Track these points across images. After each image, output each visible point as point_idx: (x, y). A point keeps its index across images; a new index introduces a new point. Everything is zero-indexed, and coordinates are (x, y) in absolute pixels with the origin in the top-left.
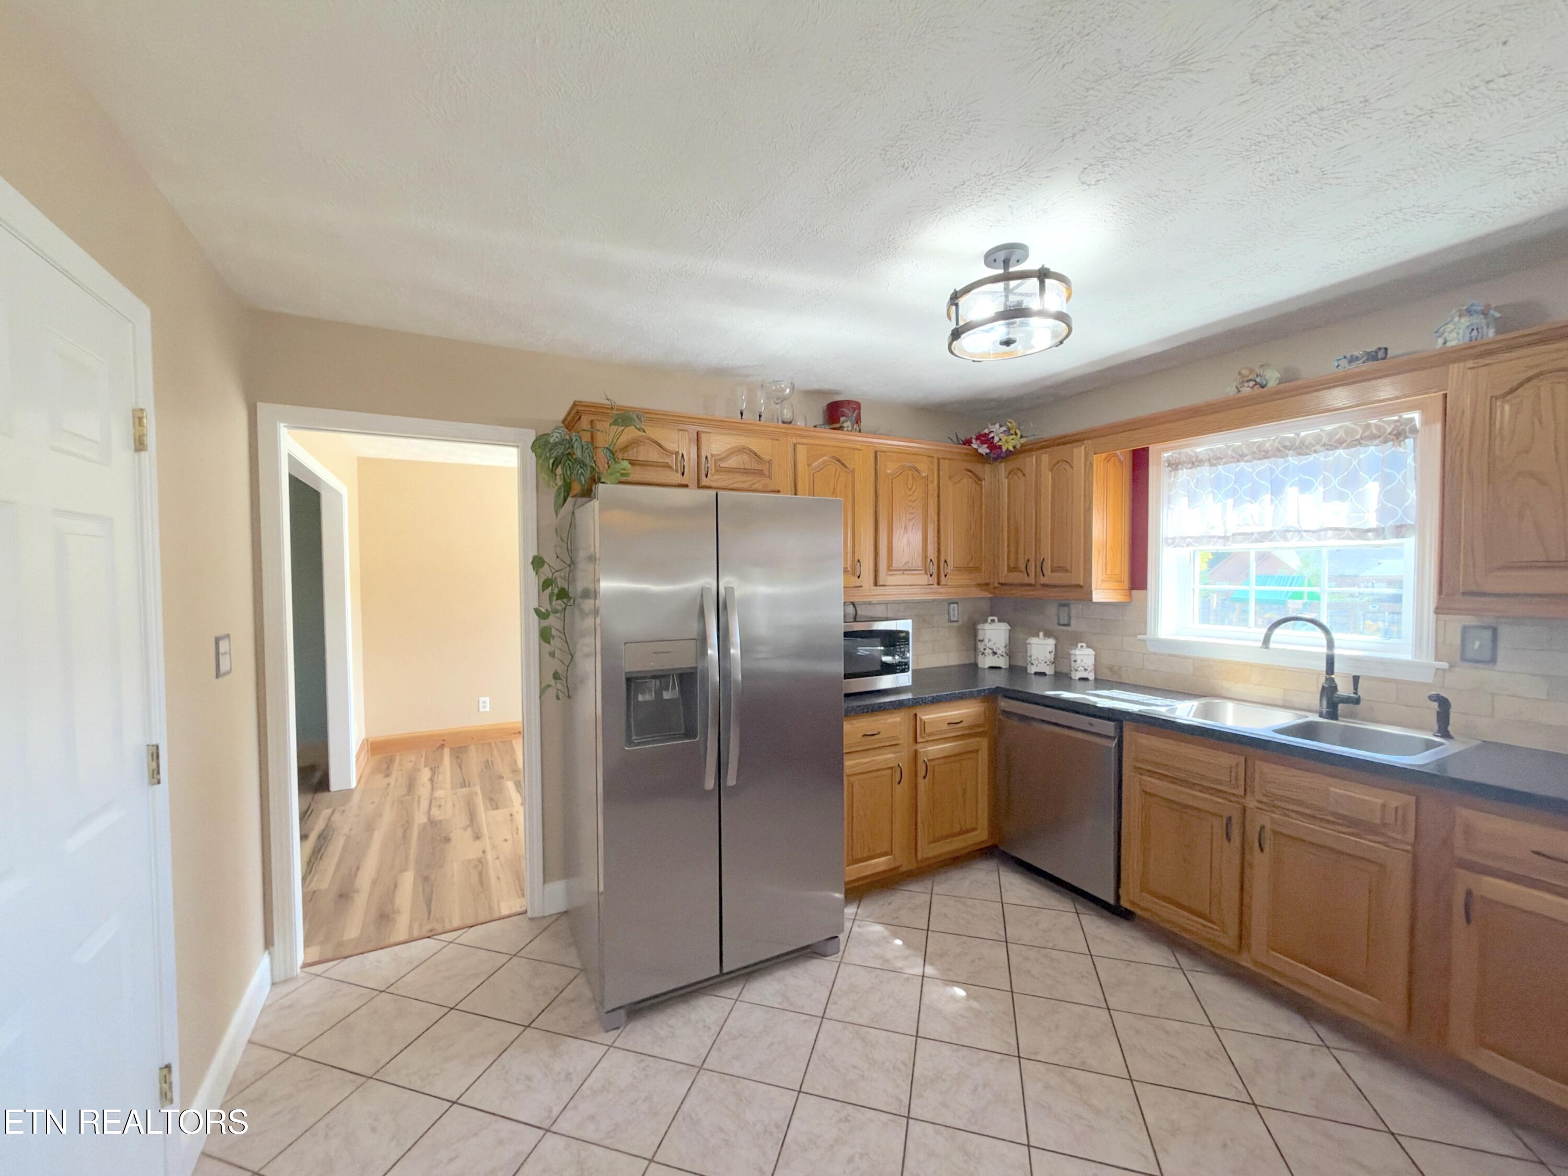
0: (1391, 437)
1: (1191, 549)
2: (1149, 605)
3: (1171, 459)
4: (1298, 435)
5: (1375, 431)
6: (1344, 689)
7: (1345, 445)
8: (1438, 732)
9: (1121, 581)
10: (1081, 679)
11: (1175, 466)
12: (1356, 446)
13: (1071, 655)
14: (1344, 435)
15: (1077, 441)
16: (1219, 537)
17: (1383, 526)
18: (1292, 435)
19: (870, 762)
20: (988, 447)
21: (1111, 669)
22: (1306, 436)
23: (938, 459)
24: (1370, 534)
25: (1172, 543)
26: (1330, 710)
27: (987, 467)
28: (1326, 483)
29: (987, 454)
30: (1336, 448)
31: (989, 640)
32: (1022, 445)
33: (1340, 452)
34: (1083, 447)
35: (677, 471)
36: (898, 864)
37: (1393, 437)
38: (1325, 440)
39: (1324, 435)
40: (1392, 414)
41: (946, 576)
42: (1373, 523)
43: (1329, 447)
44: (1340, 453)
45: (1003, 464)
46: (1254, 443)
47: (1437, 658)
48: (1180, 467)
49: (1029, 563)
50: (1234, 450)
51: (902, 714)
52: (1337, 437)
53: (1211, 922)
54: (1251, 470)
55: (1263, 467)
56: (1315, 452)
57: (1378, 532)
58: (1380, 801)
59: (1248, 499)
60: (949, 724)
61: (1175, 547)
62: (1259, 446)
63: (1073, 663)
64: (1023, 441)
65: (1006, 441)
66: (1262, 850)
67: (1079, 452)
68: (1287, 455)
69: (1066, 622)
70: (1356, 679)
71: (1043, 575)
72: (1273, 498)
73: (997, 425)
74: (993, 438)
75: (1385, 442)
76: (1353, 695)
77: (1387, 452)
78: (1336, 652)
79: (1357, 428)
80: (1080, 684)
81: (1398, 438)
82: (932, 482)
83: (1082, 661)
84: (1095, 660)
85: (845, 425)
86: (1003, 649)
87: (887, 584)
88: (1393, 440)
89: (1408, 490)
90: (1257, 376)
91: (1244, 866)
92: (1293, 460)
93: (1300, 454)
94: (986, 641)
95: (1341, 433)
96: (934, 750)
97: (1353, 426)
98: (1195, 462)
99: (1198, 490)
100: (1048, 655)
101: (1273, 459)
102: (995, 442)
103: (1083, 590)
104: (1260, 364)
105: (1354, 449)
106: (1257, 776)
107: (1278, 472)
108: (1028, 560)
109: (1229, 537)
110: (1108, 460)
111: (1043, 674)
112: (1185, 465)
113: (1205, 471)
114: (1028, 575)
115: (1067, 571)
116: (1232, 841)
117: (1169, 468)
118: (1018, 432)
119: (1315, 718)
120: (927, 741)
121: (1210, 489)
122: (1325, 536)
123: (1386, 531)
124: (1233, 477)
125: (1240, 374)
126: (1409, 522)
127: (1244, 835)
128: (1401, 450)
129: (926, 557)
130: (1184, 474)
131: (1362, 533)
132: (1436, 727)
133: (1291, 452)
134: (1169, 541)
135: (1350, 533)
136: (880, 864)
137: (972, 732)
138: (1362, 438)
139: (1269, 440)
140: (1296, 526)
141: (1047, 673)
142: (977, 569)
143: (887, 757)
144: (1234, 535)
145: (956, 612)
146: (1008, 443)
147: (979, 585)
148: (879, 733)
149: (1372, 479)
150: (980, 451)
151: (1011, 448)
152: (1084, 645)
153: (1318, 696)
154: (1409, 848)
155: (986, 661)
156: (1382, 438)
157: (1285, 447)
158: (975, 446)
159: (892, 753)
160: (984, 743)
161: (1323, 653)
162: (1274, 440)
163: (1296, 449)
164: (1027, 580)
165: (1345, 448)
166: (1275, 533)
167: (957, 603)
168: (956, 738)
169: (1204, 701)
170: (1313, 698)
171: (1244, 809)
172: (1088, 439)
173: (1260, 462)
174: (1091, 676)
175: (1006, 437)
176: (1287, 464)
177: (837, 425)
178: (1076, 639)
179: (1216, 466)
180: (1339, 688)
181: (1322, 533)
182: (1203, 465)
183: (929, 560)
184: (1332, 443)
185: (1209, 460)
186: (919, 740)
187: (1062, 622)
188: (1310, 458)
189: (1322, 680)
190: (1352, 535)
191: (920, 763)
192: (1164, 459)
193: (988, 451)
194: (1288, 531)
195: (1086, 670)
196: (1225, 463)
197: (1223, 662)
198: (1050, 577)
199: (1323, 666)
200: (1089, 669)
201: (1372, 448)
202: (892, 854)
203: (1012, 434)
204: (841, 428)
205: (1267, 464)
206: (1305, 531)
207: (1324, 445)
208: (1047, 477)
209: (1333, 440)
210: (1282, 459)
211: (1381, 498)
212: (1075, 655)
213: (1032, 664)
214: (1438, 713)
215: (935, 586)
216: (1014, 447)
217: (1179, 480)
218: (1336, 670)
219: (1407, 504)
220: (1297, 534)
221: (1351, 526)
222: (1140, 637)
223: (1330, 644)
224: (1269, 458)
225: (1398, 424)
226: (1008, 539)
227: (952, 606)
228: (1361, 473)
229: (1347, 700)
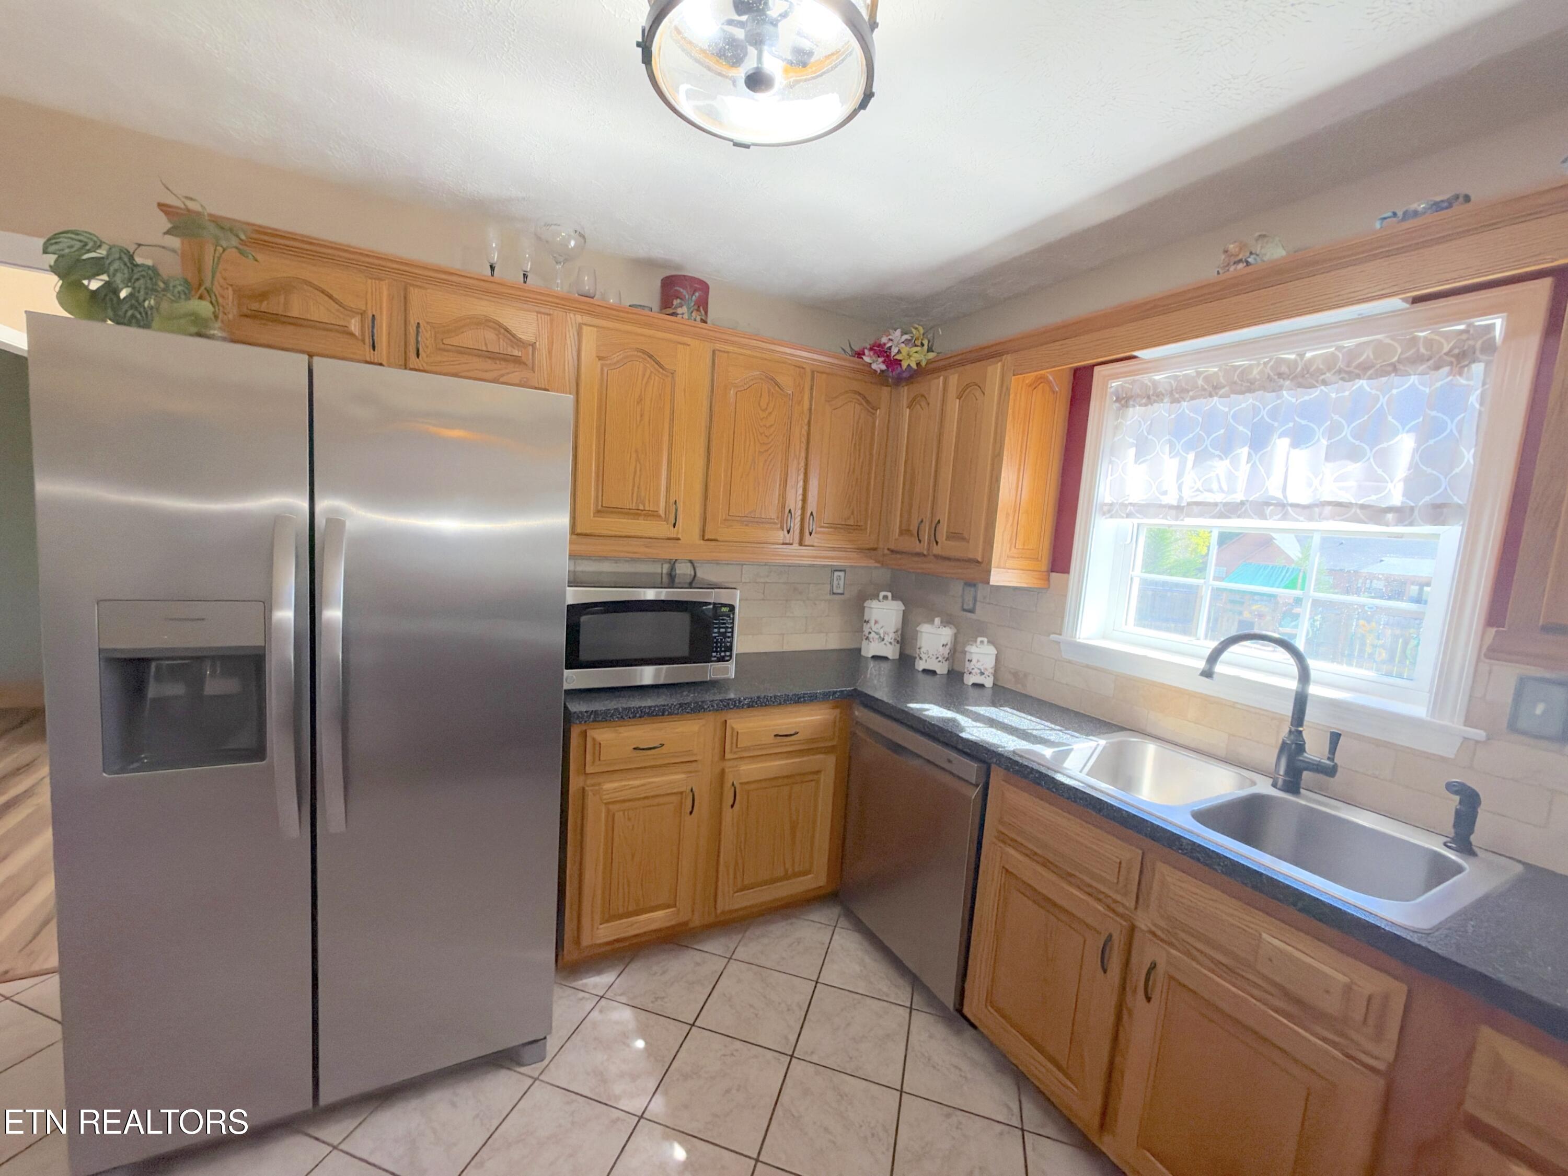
0: (1448, 359)
1: (1136, 521)
2: (1070, 594)
3: (1120, 390)
4: (1301, 355)
5: (1422, 350)
6: (1315, 750)
7: (1370, 372)
8: (1453, 840)
9: (1037, 559)
10: (975, 685)
11: (1124, 400)
12: (1387, 374)
13: (966, 652)
14: (1372, 357)
15: (992, 357)
16: (1171, 507)
17: (1412, 504)
18: (1293, 357)
19: (643, 785)
20: (884, 362)
21: (1015, 674)
22: (1314, 357)
23: (813, 372)
24: (1390, 516)
25: (1109, 511)
26: (1287, 779)
27: (886, 391)
28: (1333, 431)
29: (882, 371)
30: (1358, 377)
31: (876, 622)
32: (929, 362)
33: (1363, 383)
34: (1000, 364)
35: (363, 341)
36: (685, 919)
37: (1453, 359)
38: (1341, 364)
39: (1340, 355)
40: (1458, 321)
41: (811, 534)
42: (1397, 499)
43: (1346, 376)
44: (1361, 387)
45: (906, 388)
46: (1235, 368)
47: (1468, 722)
48: (1131, 403)
49: (923, 524)
50: (1207, 379)
51: (702, 722)
52: (1362, 359)
53: (1069, 1078)
54: (1227, 410)
55: (1243, 405)
56: (1325, 383)
57: (1403, 514)
58: (1345, 979)
59: (1217, 453)
60: (776, 736)
61: (1111, 517)
62: (1242, 372)
63: (967, 663)
64: (931, 355)
65: (909, 356)
66: (1149, 999)
67: (994, 371)
68: (1281, 388)
69: (971, 606)
70: (1335, 738)
71: (937, 543)
72: (1252, 452)
73: (898, 332)
74: (890, 348)
75: (1437, 368)
76: (1328, 762)
77: (1439, 384)
78: (1313, 690)
79: (1396, 344)
80: (973, 693)
81: (1459, 362)
82: (800, 402)
83: (978, 661)
84: (996, 659)
85: (679, 311)
86: (892, 635)
87: (719, 538)
88: (1451, 364)
89: (1463, 449)
90: (1251, 253)
91: (1120, 1012)
92: (1289, 396)
93: (1300, 386)
94: (872, 622)
95: (1368, 354)
96: (749, 770)
97: (1388, 341)
98: (1151, 397)
99: (1150, 437)
100: (941, 648)
101: (1261, 392)
102: (893, 354)
103: (982, 566)
104: (1257, 234)
105: (1384, 379)
106: (1156, 886)
107: (1264, 413)
108: (922, 521)
109: (1184, 507)
110: (1033, 386)
111: (933, 673)
112: (1138, 400)
113: (1162, 410)
114: (920, 541)
115: (963, 539)
116: (1108, 972)
117: (1117, 405)
118: (926, 342)
119: (1264, 787)
120: (742, 758)
121: (1168, 437)
122: (1320, 514)
123: (1416, 512)
124: (1200, 419)
125: (1226, 251)
126: (1456, 500)
127: (1127, 963)
128: (1462, 381)
129: (783, 507)
130: (1135, 413)
131: (1376, 514)
132: (1451, 832)
133: (1288, 383)
134: (1106, 508)
135: (1358, 511)
136: (658, 919)
137: (812, 747)
138: (1399, 361)
139: (1259, 364)
140: (1280, 495)
141: (938, 672)
142: (857, 528)
143: (676, 779)
144: (1189, 504)
145: (842, 583)
146: (911, 357)
147: (861, 550)
148: (662, 745)
149: (1407, 428)
150: (874, 366)
151: (914, 366)
152: (985, 640)
153: (1276, 751)
154: (1381, 1066)
155: (871, 649)
156: (1431, 362)
157: (1280, 375)
158: (867, 359)
159: (684, 773)
160: (829, 763)
161: (1291, 690)
162: (1265, 364)
163: (1295, 377)
164: (918, 548)
165: (1370, 378)
166: (1248, 505)
167: (844, 571)
168: (790, 754)
169: (1118, 737)
170: (1268, 754)
171: (1133, 929)
172: (1007, 353)
173: (1241, 397)
174: (988, 682)
175: (907, 348)
176: (1279, 401)
177: (670, 311)
178: (980, 630)
179: (1179, 402)
180: (1307, 747)
181: (1317, 510)
182: (1162, 401)
183: (787, 511)
184: (1351, 369)
185: (1171, 393)
186: (728, 756)
187: (966, 607)
188: (1315, 393)
189: (1286, 728)
190: (1362, 516)
191: (728, 785)
192: (1112, 390)
193: (883, 367)
194: (1268, 504)
195: (982, 674)
196: (1193, 398)
197: (1153, 684)
198: (946, 547)
199: (1287, 709)
200: (986, 673)
201: (1413, 379)
202: (675, 906)
203: (916, 346)
204: (674, 314)
205: (1251, 400)
206: (1292, 505)
207: (1340, 371)
208: (954, 406)
209: (1354, 365)
210: (1274, 394)
211: (1417, 458)
212: (971, 653)
213: (921, 658)
214: (1458, 813)
215: (796, 546)
216: (918, 364)
217: (1129, 423)
218: (1307, 718)
219: (1457, 470)
220: (1280, 508)
221: (1361, 502)
222: (1053, 637)
223: (1304, 676)
224: (1254, 392)
225: (1464, 337)
226: (903, 494)
227: (836, 574)
228: (1390, 418)
229: (1318, 768)
